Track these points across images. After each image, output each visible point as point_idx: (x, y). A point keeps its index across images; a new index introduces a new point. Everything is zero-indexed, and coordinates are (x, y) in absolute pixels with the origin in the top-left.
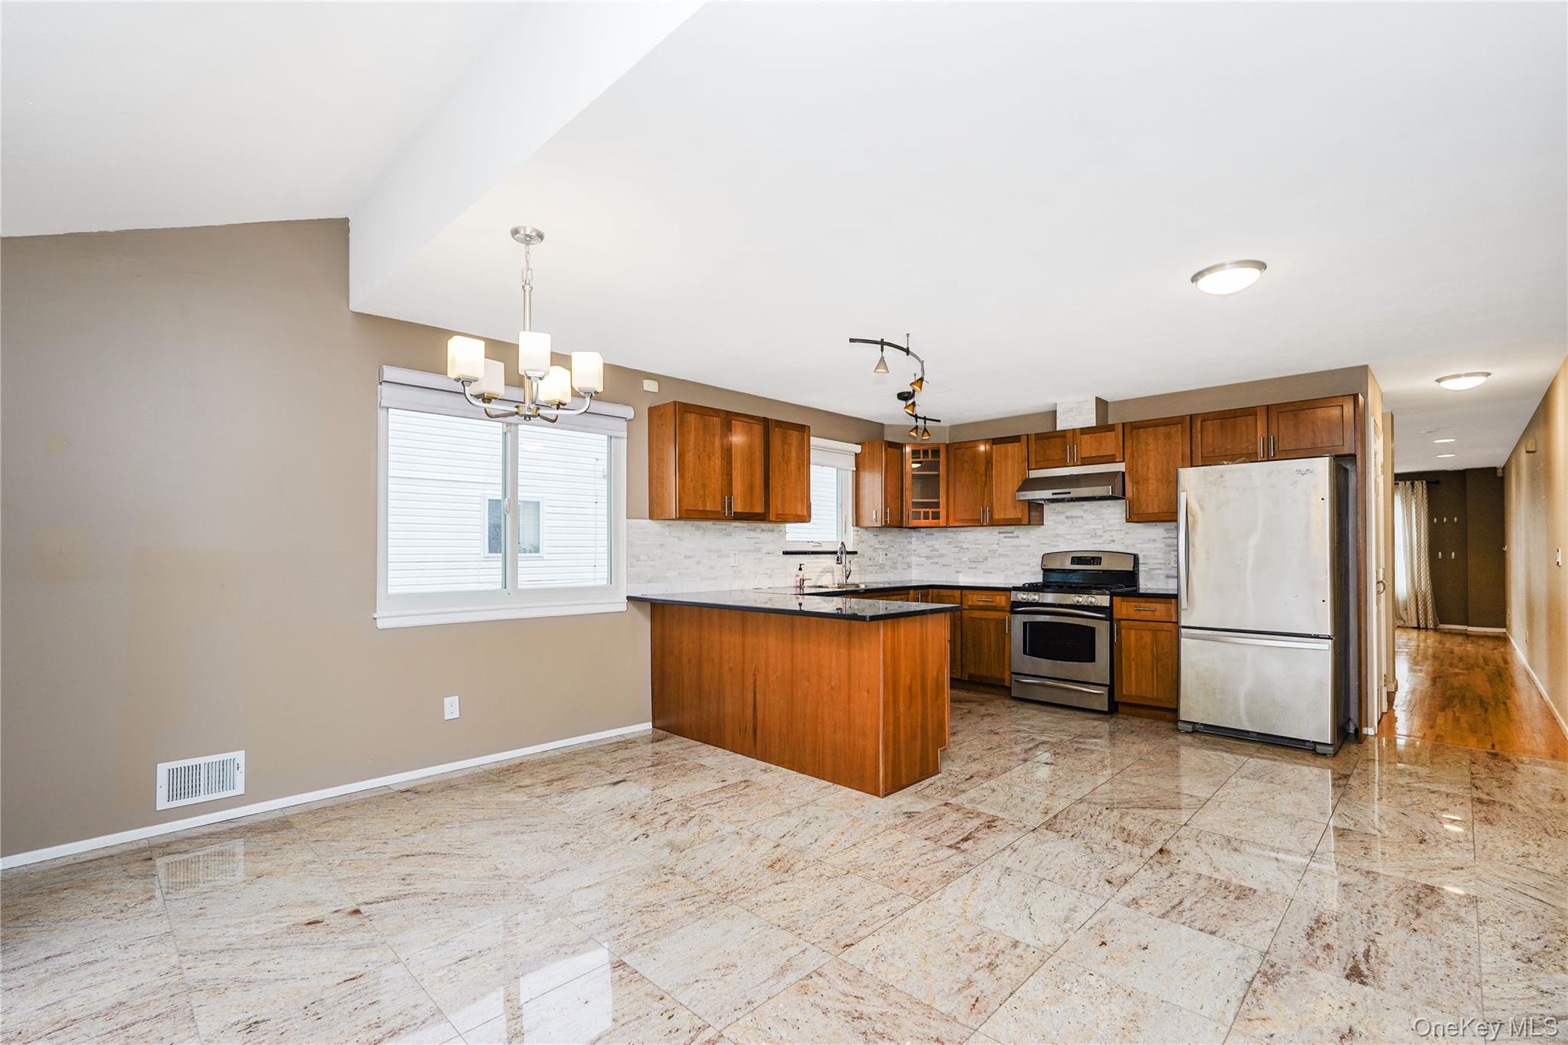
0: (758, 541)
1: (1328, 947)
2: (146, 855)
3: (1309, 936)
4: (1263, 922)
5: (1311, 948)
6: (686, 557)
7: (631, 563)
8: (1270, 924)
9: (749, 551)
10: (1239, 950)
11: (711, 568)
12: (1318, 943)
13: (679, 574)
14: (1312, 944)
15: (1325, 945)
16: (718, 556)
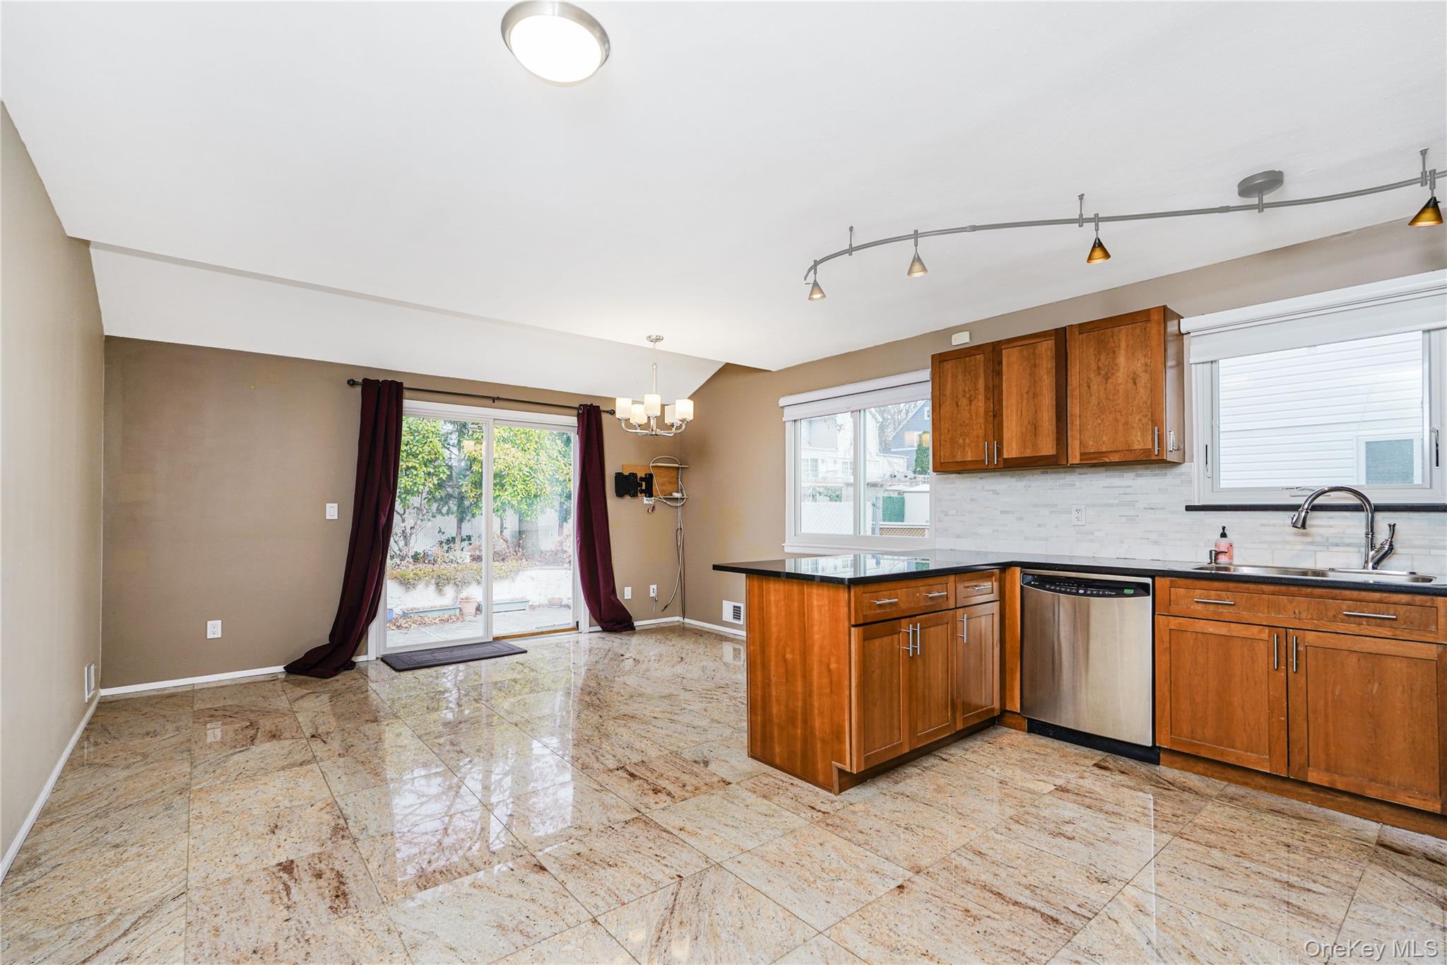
0: (1128, 490)
1: (319, 876)
2: (699, 633)
3: (339, 875)
4: (380, 863)
5: (331, 866)
6: (1002, 512)
7: (939, 518)
8: (376, 865)
9: (1112, 505)
10: (371, 832)
11: (1039, 525)
12: (328, 874)
13: (994, 531)
14: (332, 869)
15: (323, 876)
16: (1051, 512)
